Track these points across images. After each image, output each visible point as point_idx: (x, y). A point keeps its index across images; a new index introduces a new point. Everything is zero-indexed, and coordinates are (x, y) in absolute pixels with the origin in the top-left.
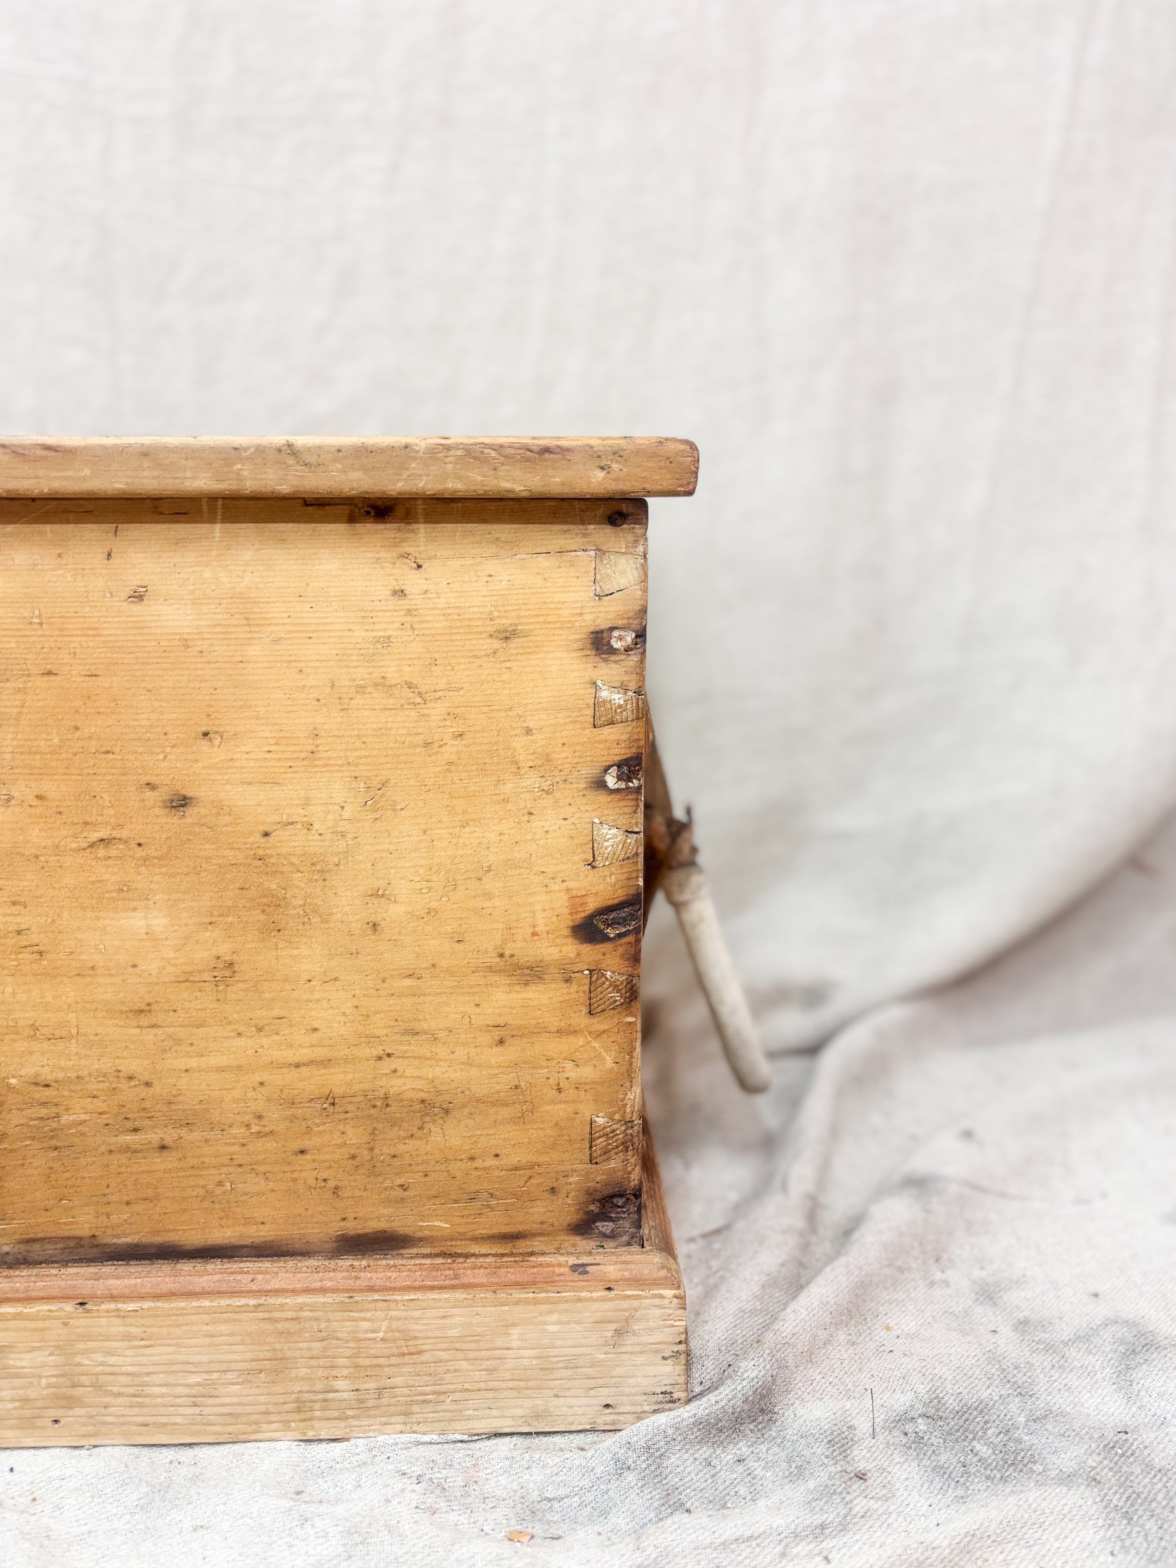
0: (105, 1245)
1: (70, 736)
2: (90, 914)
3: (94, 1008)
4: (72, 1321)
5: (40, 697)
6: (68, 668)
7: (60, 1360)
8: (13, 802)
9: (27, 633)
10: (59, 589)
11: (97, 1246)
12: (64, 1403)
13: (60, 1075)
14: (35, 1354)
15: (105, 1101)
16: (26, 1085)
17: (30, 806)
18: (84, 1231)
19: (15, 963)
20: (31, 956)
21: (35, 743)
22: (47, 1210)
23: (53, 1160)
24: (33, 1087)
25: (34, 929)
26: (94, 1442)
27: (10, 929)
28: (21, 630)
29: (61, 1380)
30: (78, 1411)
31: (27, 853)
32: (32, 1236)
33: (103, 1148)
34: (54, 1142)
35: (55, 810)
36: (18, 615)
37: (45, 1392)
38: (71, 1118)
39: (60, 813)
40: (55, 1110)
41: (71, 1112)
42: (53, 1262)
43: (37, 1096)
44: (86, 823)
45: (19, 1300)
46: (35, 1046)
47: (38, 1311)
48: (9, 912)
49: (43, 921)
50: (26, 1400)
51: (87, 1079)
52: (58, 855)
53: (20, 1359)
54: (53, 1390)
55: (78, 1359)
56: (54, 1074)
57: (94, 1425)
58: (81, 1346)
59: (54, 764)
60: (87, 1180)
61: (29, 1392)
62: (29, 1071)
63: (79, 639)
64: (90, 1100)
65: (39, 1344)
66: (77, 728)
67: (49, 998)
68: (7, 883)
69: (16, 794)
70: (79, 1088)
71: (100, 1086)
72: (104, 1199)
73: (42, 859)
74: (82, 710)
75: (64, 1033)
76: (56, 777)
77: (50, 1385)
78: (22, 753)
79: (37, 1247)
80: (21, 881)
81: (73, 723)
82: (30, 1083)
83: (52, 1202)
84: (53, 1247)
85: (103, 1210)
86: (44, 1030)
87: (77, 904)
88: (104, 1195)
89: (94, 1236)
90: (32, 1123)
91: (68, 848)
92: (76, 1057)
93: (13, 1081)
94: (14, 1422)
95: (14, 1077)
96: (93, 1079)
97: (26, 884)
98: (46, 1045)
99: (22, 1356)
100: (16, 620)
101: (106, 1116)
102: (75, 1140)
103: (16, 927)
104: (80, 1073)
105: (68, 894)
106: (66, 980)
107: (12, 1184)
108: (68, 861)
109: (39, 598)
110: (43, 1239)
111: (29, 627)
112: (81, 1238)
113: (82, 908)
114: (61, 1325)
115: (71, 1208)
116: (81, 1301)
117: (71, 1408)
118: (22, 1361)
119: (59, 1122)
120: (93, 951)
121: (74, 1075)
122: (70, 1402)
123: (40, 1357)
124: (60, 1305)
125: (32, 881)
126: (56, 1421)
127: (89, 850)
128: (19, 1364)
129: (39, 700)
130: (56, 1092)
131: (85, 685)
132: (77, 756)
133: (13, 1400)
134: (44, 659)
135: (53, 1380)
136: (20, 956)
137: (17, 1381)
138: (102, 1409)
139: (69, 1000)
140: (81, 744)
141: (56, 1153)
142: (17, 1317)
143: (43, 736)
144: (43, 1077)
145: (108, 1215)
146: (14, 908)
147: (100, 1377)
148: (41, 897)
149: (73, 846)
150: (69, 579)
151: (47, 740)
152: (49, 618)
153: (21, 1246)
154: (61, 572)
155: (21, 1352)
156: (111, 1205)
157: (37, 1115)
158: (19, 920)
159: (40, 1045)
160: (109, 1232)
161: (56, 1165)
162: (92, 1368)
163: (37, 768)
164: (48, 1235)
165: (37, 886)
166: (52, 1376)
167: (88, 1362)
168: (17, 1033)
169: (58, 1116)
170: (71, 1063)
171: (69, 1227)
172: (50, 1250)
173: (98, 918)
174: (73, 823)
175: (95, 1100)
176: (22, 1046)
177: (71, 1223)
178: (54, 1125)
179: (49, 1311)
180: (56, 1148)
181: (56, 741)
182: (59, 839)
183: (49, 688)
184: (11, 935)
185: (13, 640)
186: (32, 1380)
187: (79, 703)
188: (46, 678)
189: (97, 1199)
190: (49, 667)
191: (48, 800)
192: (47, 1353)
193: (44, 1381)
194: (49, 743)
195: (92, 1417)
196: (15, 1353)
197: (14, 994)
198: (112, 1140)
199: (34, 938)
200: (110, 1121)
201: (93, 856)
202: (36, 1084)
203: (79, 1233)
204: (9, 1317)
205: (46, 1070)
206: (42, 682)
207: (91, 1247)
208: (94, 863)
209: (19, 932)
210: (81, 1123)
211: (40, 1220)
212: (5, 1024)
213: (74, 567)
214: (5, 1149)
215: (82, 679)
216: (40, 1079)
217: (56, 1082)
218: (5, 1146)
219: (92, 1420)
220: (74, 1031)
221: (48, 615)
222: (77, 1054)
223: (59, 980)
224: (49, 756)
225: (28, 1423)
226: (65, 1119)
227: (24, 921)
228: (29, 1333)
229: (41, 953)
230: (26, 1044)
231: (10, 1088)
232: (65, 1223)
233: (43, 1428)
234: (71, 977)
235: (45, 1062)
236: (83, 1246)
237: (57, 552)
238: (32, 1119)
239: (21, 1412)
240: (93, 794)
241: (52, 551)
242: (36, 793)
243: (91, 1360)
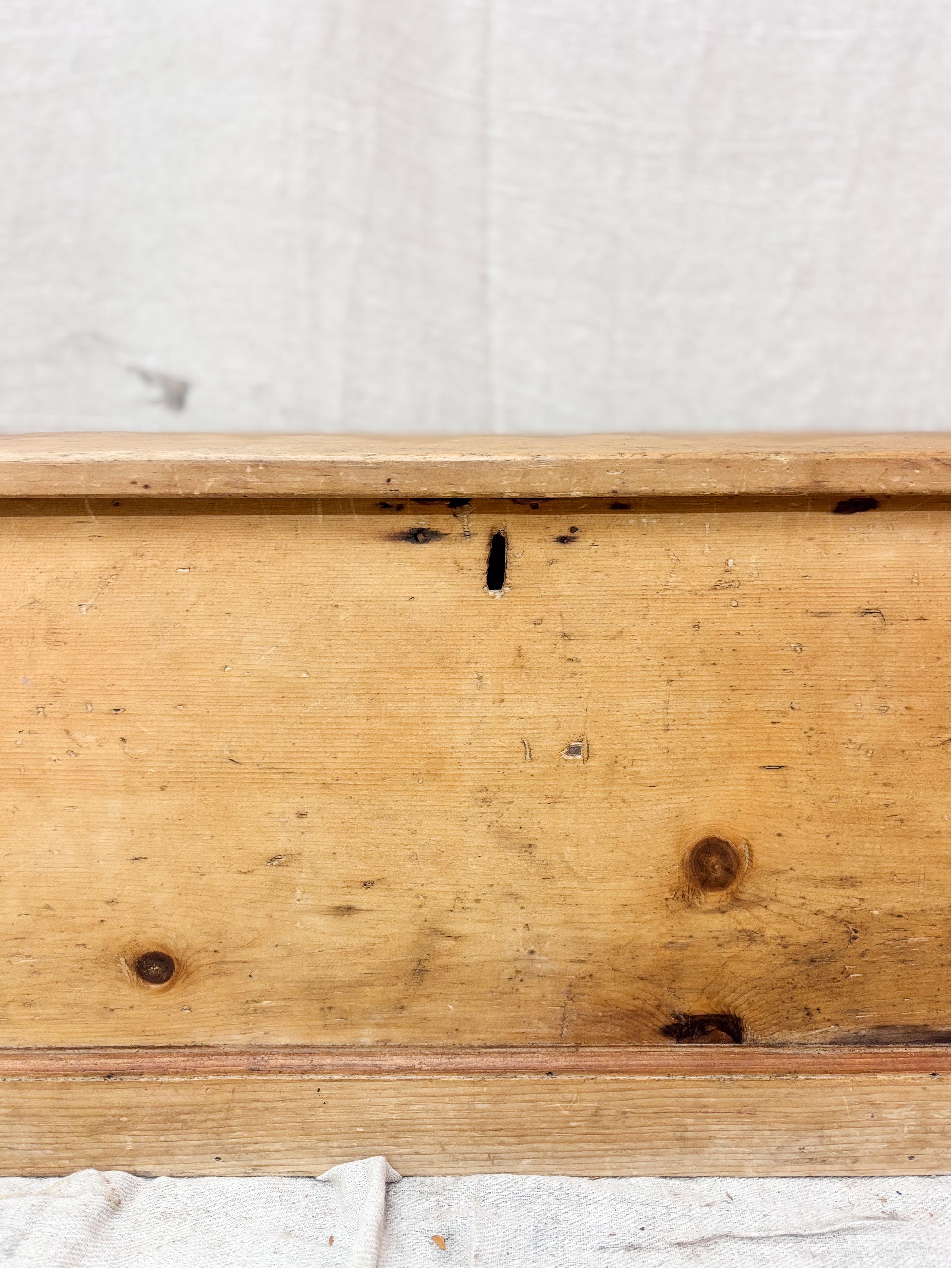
0: (934, 1031)
1: (933, 665)
2: (939, 793)
3: (937, 860)
4: (929, 1087)
5: (914, 636)
6: (935, 615)
7: (920, 1114)
8: (889, 712)
9: (908, 590)
10: (933, 558)
11: (928, 1032)
12: (919, 1145)
13: (910, 909)
14: (902, 1109)
15: (940, 928)
16: (886, 916)
17: (901, 714)
18: (919, 1021)
19: (882, 827)
20: (894, 823)
21: (907, 669)
22: (894, 1006)
23: (901, 969)
24: (890, 918)
25: (898, 803)
26: (937, 1172)
27: (881, 803)
28: (903, 587)
29: (918, 1128)
30: (929, 1151)
31: (897, 748)
32: (882, 1024)
33: (937, 963)
34: (901, 957)
35: (919, 717)
36: (903, 577)
37: (906, 1137)
38: (915, 940)
39: (922, 719)
40: (904, 934)
41: (915, 936)
42: (897, 1043)
43: (891, 923)
44: (940, 727)
45: (889, 1071)
46: (893, 887)
47: (906, 1079)
48: (881, 791)
49: (904, 798)
50: (892, 1143)
51: (929, 912)
52: (919, 750)
53: (891, 1113)
54: (912, 1135)
55: (932, 1113)
56: (905, 909)
57: (939, 1161)
58: (934, 1104)
59: (919, 684)
60: (924, 985)
61: (894, 1137)
62: (887, 906)
63: (945, 594)
64: (930, 927)
65: (904, 1103)
66: (938, 658)
67: (905, 853)
68: (881, 770)
69: (891, 706)
70: (923, 918)
71: (938, 917)
72: (936, 999)
73: (907, 753)
74: (943, 646)
75: (914, 878)
76: (921, 694)
77: (910, 1132)
78: (898, 677)
79: (885, 1032)
80: (891, 768)
81: (936, 655)
82: (888, 914)
83: (899, 1000)
84: (897, 1032)
85: (934, 1007)
86: (900, 876)
87: (930, 786)
88: (936, 996)
89: (926, 1025)
90: (887, 943)
91: (926, 745)
92: (922, 896)
93: (876, 912)
94: (882, 1158)
95: (876, 909)
96: (933, 912)
97: (894, 771)
98: (901, 888)
99: (892, 1111)
100: (901, 581)
101: (940, 939)
102: (917, 955)
103: (885, 802)
104: (924, 908)
105: (925, 778)
106: (919, 840)
107: (871, 986)
108: (925, 754)
109: (917, 564)
110: (890, 1026)
111: (910, 585)
112: (916, 1026)
113: (934, 788)
114: (921, 1090)
115: (911, 1005)
116: (933, 1072)
117: (923, 1148)
118: (892, 1115)
119: (907, 942)
120: (939, 819)
121: (919, 909)
122: (924, 1144)
123: (904, 1112)
124: (921, 1075)
125: (899, 768)
126: (911, 1158)
127: (942, 747)
128: (889, 1116)
129: (913, 638)
130: (906, 921)
131: (946, 627)
132: (937, 679)
133: (883, 1142)
134: (918, 608)
135: (913, 1128)
136: (887, 823)
137: (887, 1129)
138: (945, 1149)
139: (920, 855)
140: (940, 670)
141: (903, 965)
142: (892, 1083)
143: (914, 664)
144: (897, 910)
145: (937, 1010)
146: (885, 788)
147: (946, 1127)
148: (904, 780)
149: (930, 743)
150: (941, 551)
151: (917, 667)
152: (924, 579)
153: (874, 1031)
154: (936, 545)
155: (891, 1108)
156: (939, 1003)
157: (891, 937)
158: (887, 796)
159: (896, 887)
160: (937, 1022)
161: (903, 974)
162: (941, 1120)
163: (907, 687)
164: (894, 1023)
165: (902, 772)
166: (913, 1125)
167: (939, 1116)
168: (881, 878)
169: (906, 938)
170: (918, 900)
171: (909, 1018)
172: (895, 1034)
173: (945, 796)
174: (931, 727)
175: (933, 928)
176: (883, 887)
177: (910, 1015)
178: (903, 945)
179: (913, 1079)
180: (904, 961)
181: (923, 667)
182: (920, 739)
183: (921, 630)
184: (881, 807)
185: (898, 594)
186: (897, 1128)
187: (942, 641)
188: (919, 622)
189: (930, 998)
190: (921, 614)
191: (915, 710)
192: (910, 1109)
193: (906, 1129)
194: (918, 669)
195: (938, 1155)
196: (886, 1108)
197: (881, 850)
198: (944, 956)
199: (898, 810)
200: (943, 943)
201: (944, 751)
202: (892, 915)
203: (916, 1023)
204: (885, 1083)
205: (898, 905)
206: (915, 625)
207: (923, 1033)
208: (944, 756)
209: (887, 806)
210: (923, 943)
211: (889, 1013)
212: (873, 871)
213: (945, 542)
214: (867, 961)
215: (945, 623)
216: (896, 911)
217: (907, 913)
218: (867, 959)
219: (937, 1157)
220: (922, 877)
221: (924, 577)
222: (923, 894)
223: (913, 840)
224: (917, 679)
225: (891, 1159)
226: (911, 940)
227: (892, 798)
228: (898, 1095)
229: (902, 821)
230: (886, 886)
231: (873, 917)
232: (906, 1016)
233: (902, 1162)
234: (922, 839)
235: (900, 899)
236: (918, 1032)
237: (934, 531)
238: (888, 940)
239: (887, 1151)
240: (947, 706)
241: (930, 530)
242: (906, 705)
243: (941, 1115)
